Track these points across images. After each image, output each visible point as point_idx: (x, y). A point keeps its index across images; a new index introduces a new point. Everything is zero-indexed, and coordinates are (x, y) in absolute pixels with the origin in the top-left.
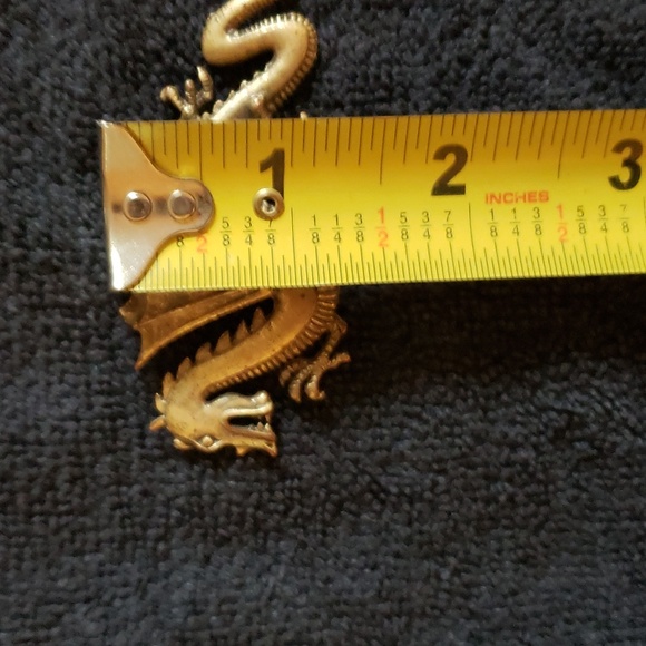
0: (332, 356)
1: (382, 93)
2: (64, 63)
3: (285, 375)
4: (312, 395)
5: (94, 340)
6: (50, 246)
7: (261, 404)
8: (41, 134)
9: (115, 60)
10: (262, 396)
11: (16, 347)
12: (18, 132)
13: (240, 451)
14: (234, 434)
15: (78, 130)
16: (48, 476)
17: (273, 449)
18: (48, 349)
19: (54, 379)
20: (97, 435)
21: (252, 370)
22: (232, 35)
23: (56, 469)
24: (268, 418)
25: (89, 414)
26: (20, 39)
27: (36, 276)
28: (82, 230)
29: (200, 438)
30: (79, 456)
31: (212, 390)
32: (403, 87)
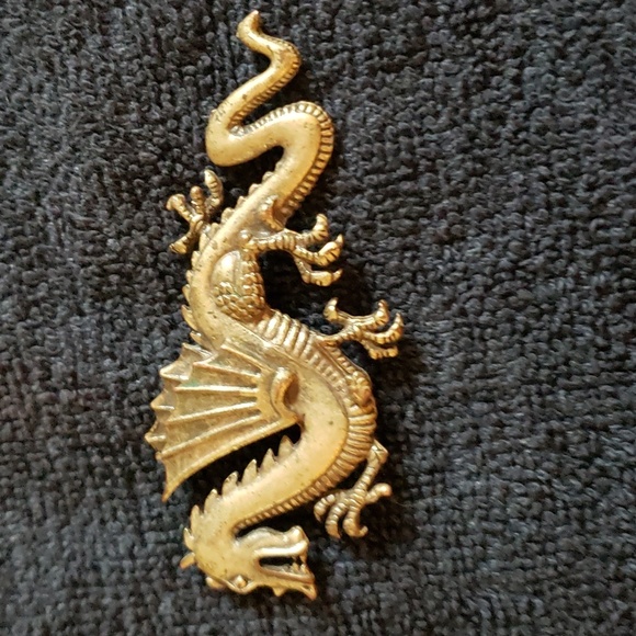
0: (370, 488)
1: (404, 170)
2: (60, 189)
3: (320, 508)
4: (351, 533)
5: (138, 475)
6: (75, 386)
7: (294, 542)
8: (53, 265)
9: (107, 180)
10: (296, 532)
11: (66, 488)
12: (30, 266)
13: (278, 592)
14: (269, 575)
15: (87, 259)
16: (114, 618)
17: (311, 592)
18: (96, 487)
19: (107, 516)
20: (154, 574)
21: (282, 505)
22: (236, 133)
23: (120, 610)
24: (303, 558)
25: (144, 552)
26: (14, 169)
27: (68, 418)
28: (107, 362)
29: (232, 579)
30: (141, 596)
31: (242, 526)
32: (429, 160)
